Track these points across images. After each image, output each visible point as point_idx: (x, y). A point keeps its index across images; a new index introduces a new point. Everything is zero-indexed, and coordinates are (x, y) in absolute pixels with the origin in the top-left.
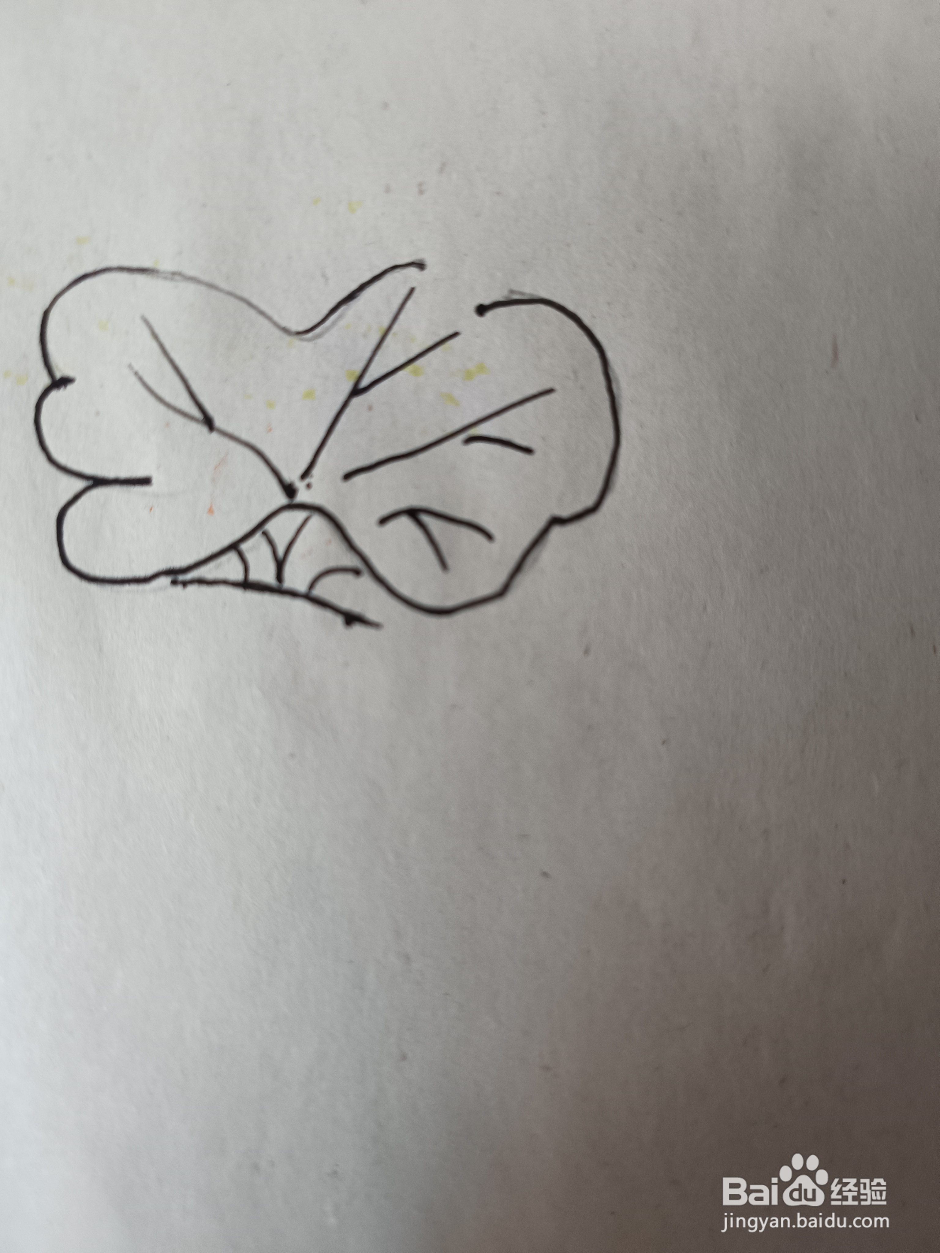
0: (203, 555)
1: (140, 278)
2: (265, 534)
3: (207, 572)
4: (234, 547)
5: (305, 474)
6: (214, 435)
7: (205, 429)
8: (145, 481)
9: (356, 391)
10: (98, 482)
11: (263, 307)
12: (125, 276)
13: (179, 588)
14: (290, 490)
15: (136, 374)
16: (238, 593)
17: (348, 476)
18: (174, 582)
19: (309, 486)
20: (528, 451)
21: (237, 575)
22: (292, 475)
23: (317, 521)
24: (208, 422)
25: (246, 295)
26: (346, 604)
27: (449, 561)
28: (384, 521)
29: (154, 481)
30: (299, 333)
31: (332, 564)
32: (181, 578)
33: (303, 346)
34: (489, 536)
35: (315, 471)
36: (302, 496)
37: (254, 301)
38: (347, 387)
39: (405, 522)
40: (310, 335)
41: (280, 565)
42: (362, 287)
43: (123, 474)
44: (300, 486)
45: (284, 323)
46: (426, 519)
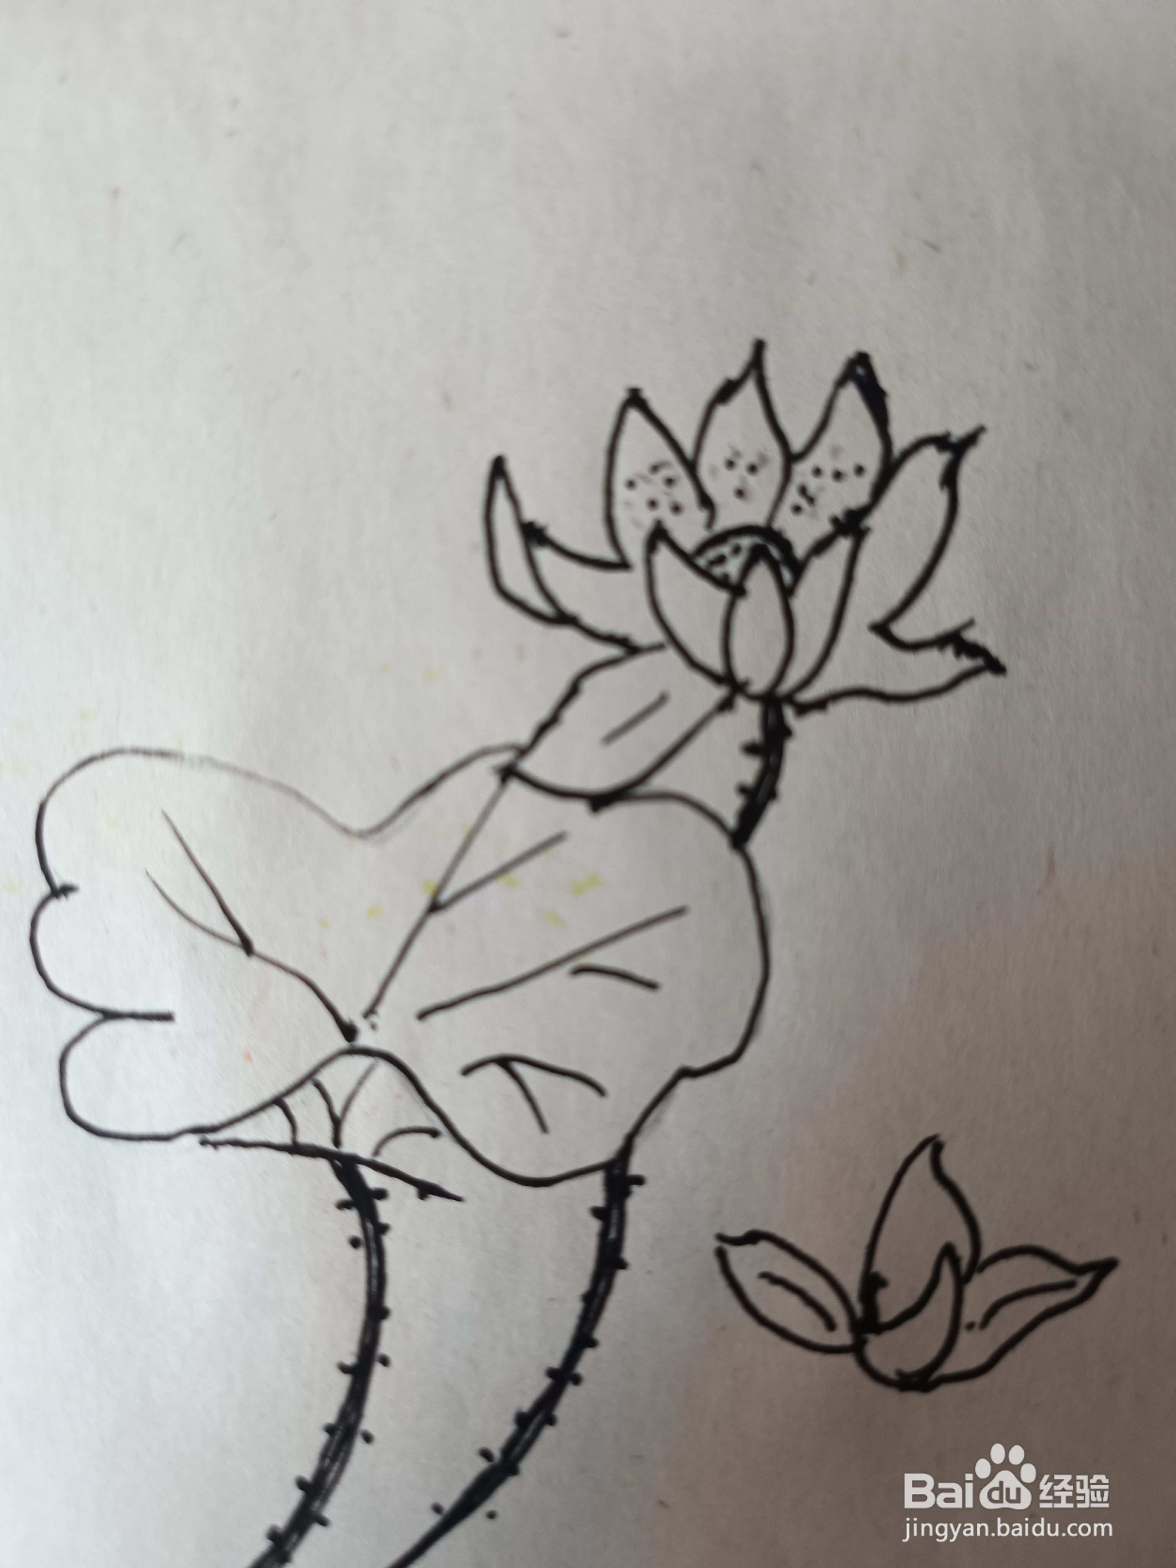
0: (239, 1110)
1: (159, 765)
2: (319, 1086)
3: (244, 1131)
4: (278, 1101)
5: (370, 1012)
6: (254, 962)
7: (241, 954)
8: (166, 1017)
9: (435, 907)
10: (109, 1015)
11: (316, 800)
12: (139, 761)
13: (209, 1149)
14: (349, 1031)
15: (155, 884)
16: (284, 1157)
17: (423, 1015)
18: (204, 1143)
19: (373, 1027)
20: (651, 986)
21: (283, 1136)
22: (351, 1013)
23: (384, 1069)
24: (247, 946)
25: (295, 785)
26: (419, 1174)
27: (549, 1121)
28: (468, 1071)
29: (178, 1017)
30: (363, 835)
31: (404, 1124)
32: (211, 1137)
33: (367, 850)
34: (600, 1091)
35: (382, 1009)
36: (365, 1039)
37: (305, 792)
38: (422, 902)
39: (495, 1071)
40: (377, 837)
41: (337, 1123)
42: (443, 776)
43: (141, 1007)
44: (362, 1025)
45: (341, 819)
46: (520, 1068)
